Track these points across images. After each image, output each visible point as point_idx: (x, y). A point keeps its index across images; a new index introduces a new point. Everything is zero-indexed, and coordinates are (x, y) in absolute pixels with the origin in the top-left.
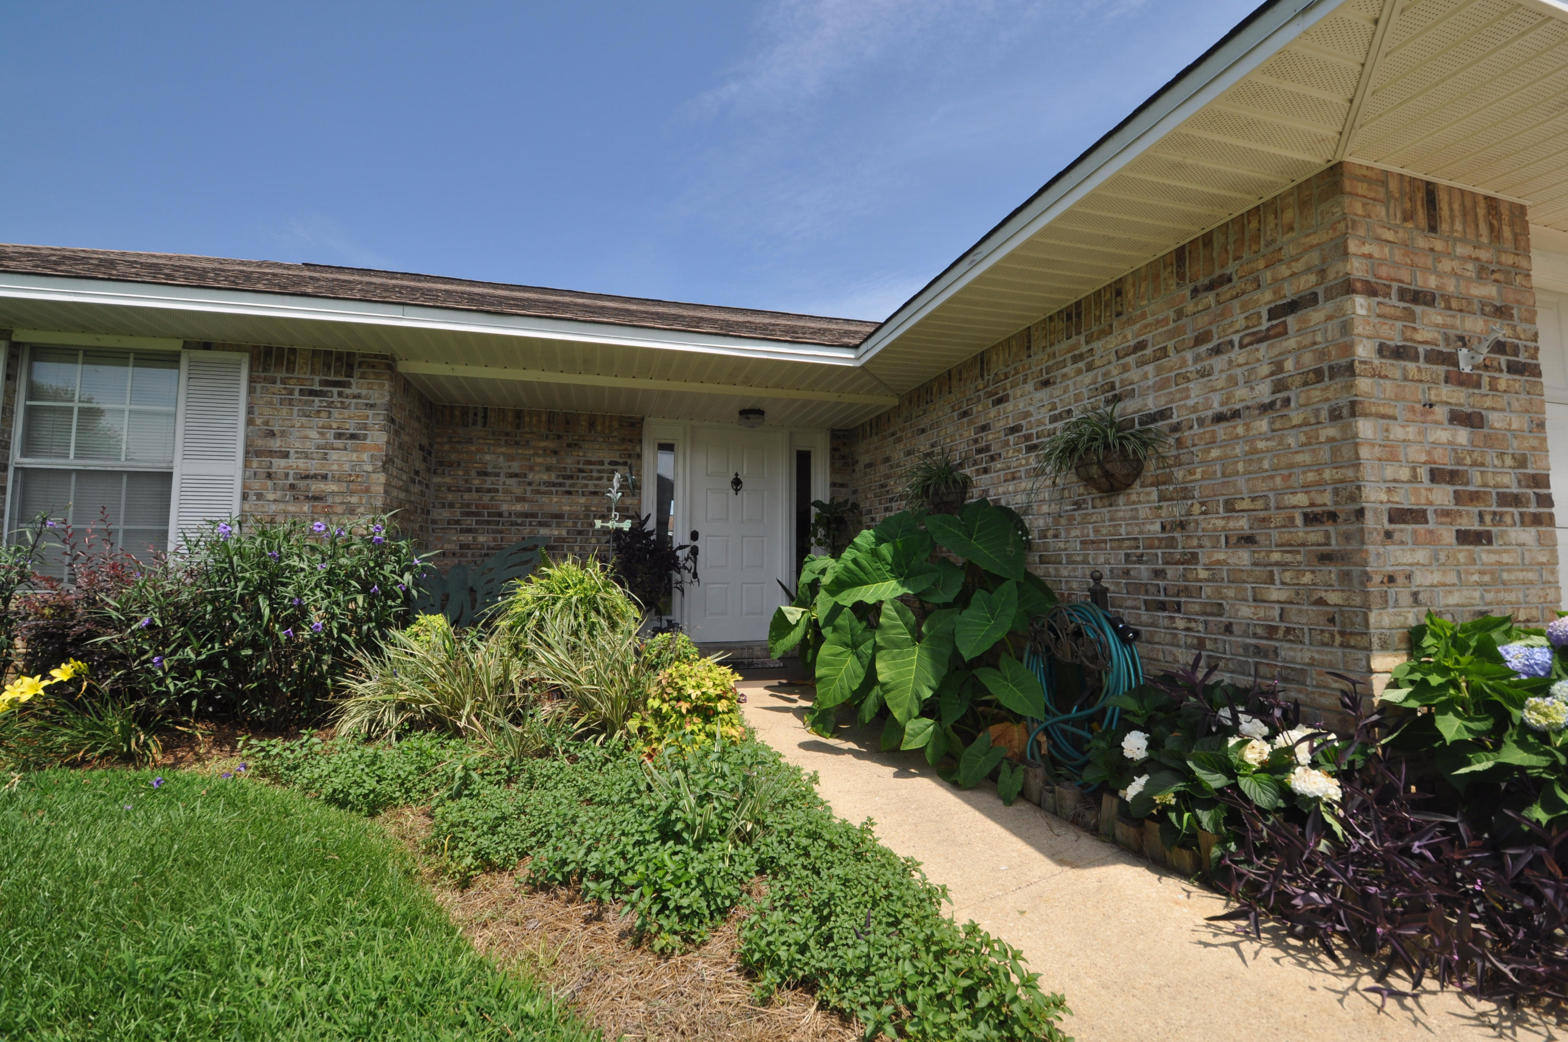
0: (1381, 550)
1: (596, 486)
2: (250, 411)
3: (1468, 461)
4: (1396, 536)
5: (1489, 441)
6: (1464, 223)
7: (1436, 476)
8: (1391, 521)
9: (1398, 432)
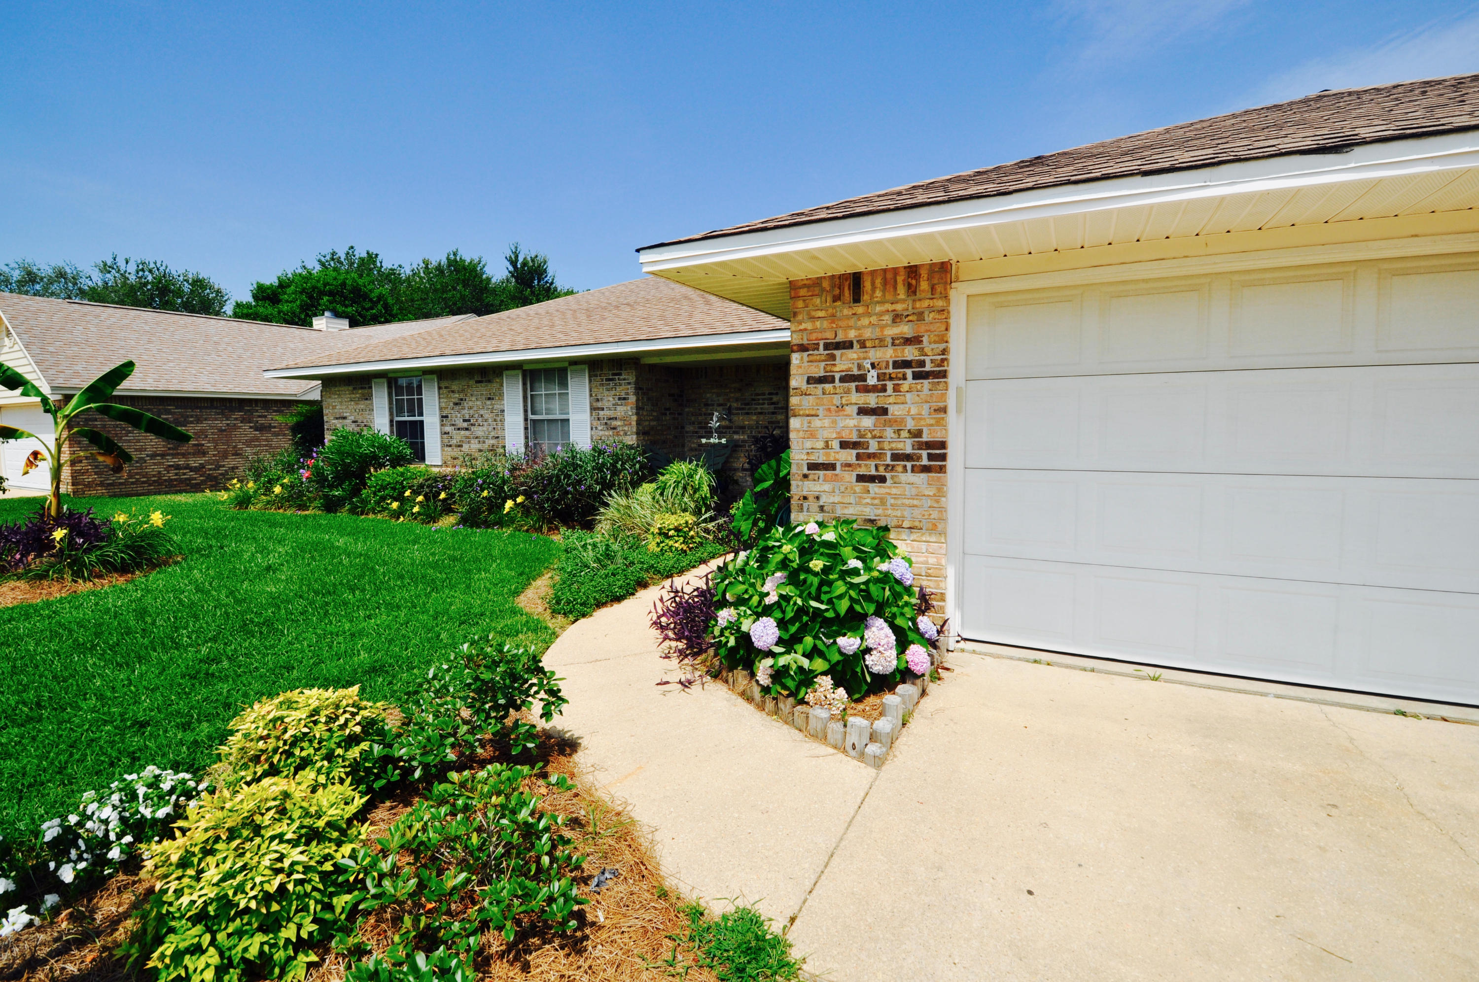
0: (800, 483)
1: (761, 409)
2: (591, 391)
3: (869, 435)
4: (810, 477)
5: (890, 423)
6: (884, 291)
7: (844, 445)
8: (809, 469)
9: (817, 423)
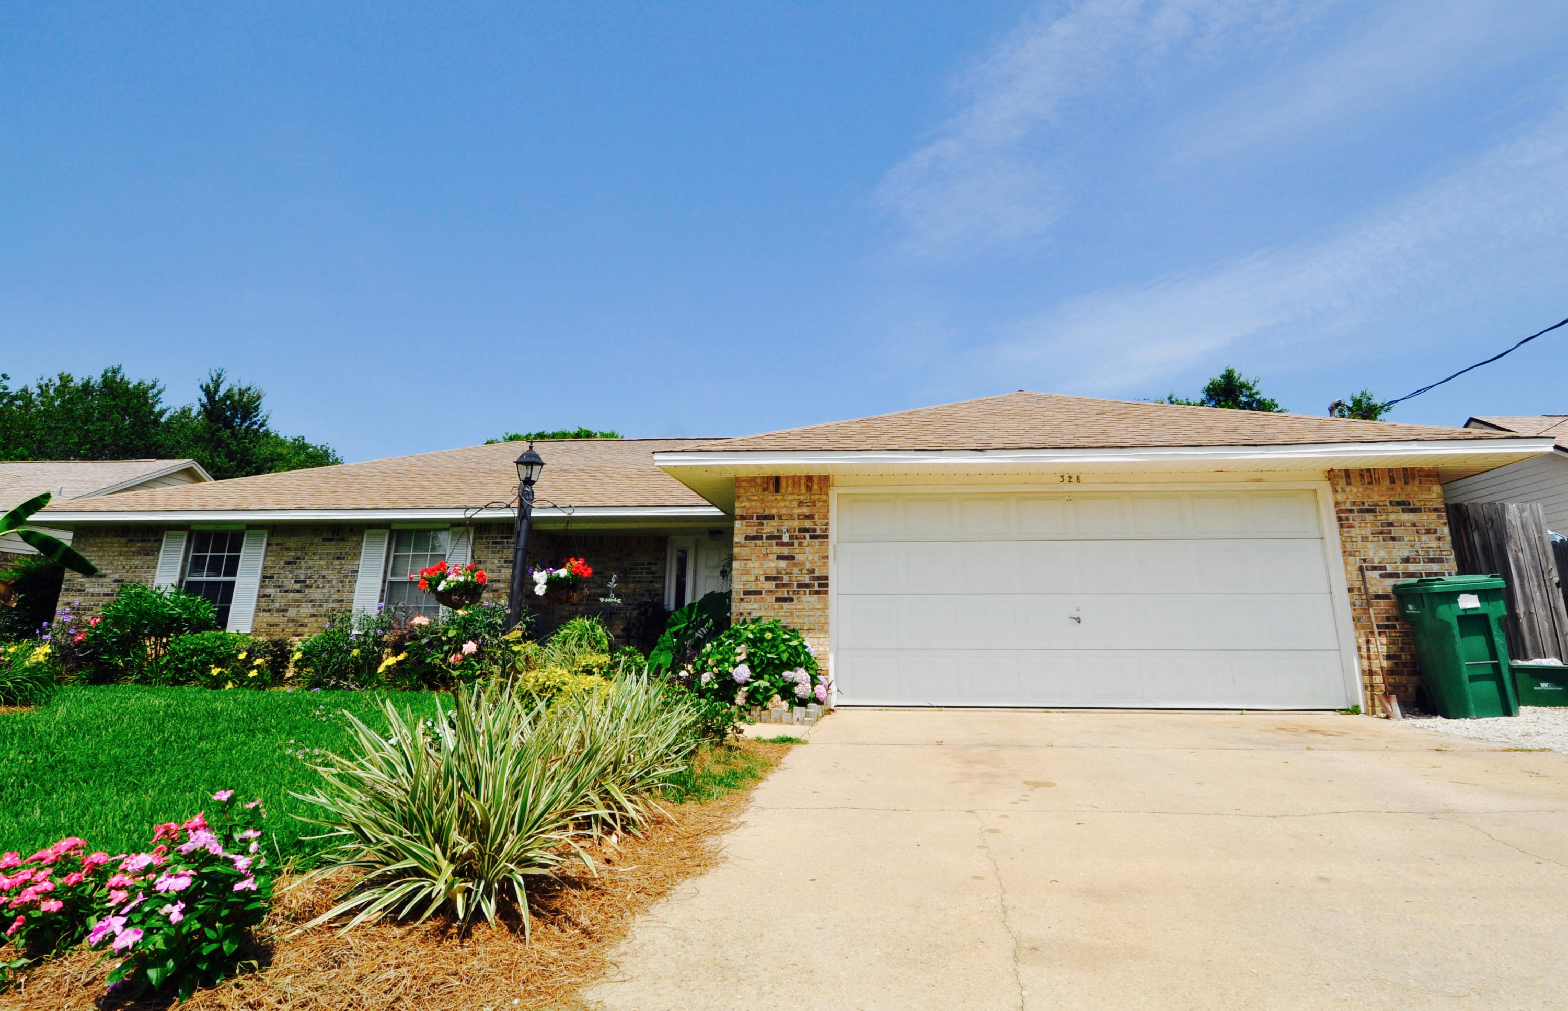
0: (738, 604)
1: (640, 577)
2: (473, 552)
3: (784, 572)
4: (745, 600)
5: (796, 565)
6: (793, 487)
7: (768, 579)
8: (744, 595)
9: (750, 564)
